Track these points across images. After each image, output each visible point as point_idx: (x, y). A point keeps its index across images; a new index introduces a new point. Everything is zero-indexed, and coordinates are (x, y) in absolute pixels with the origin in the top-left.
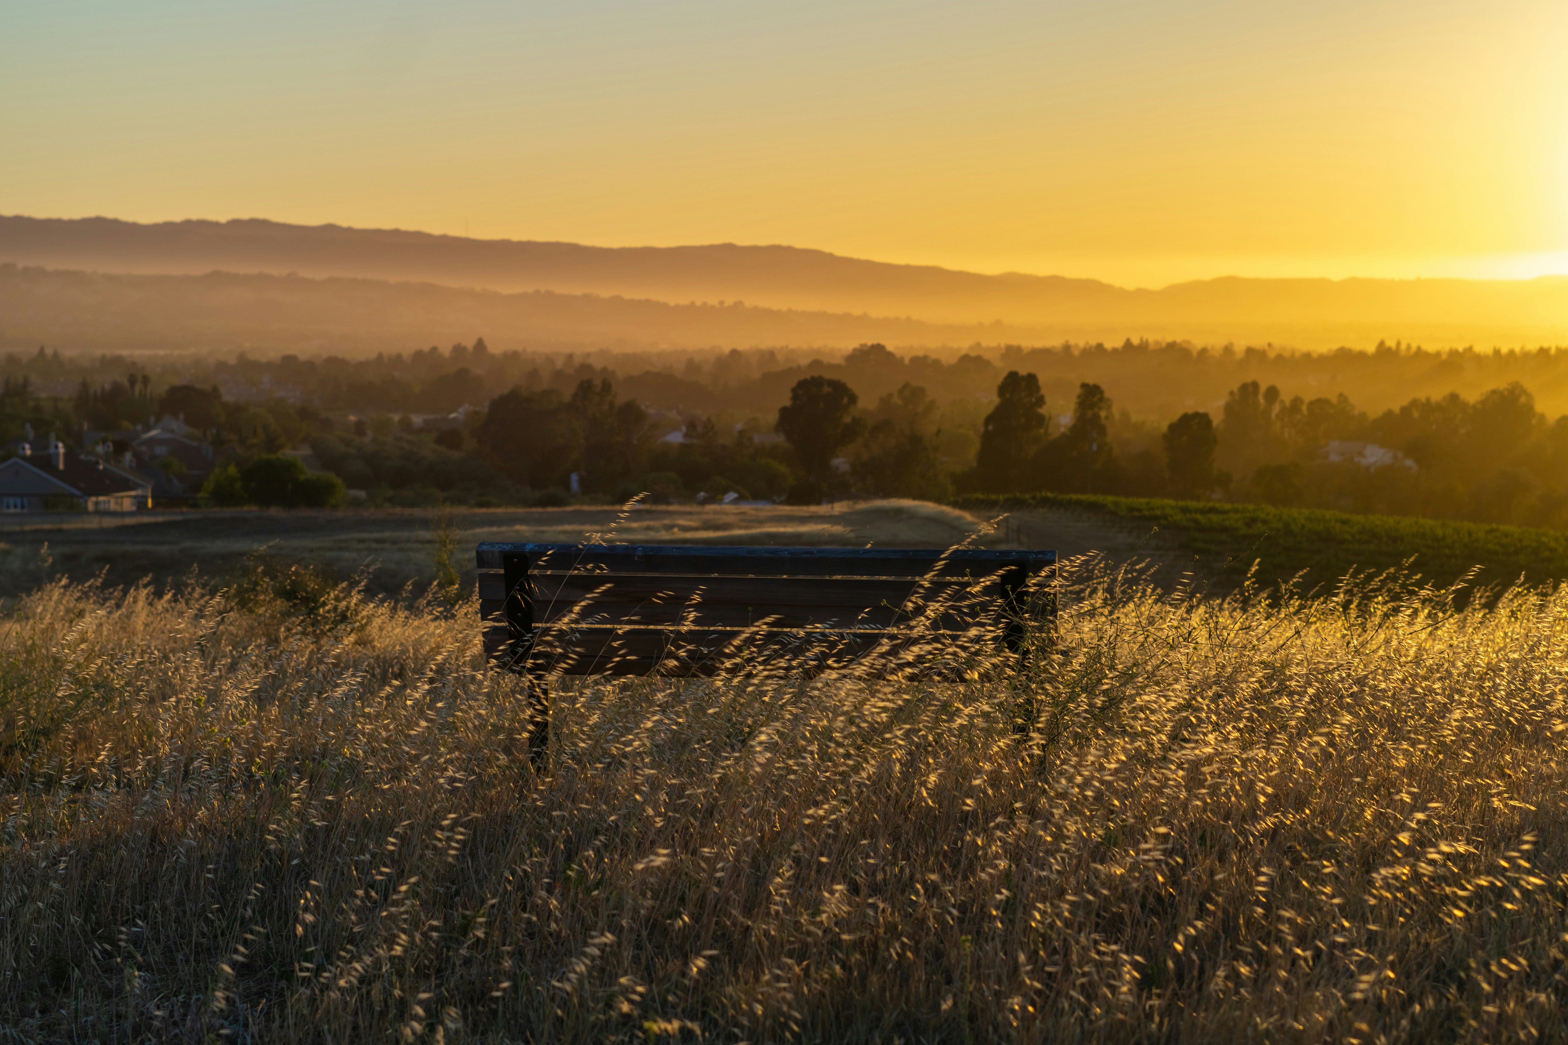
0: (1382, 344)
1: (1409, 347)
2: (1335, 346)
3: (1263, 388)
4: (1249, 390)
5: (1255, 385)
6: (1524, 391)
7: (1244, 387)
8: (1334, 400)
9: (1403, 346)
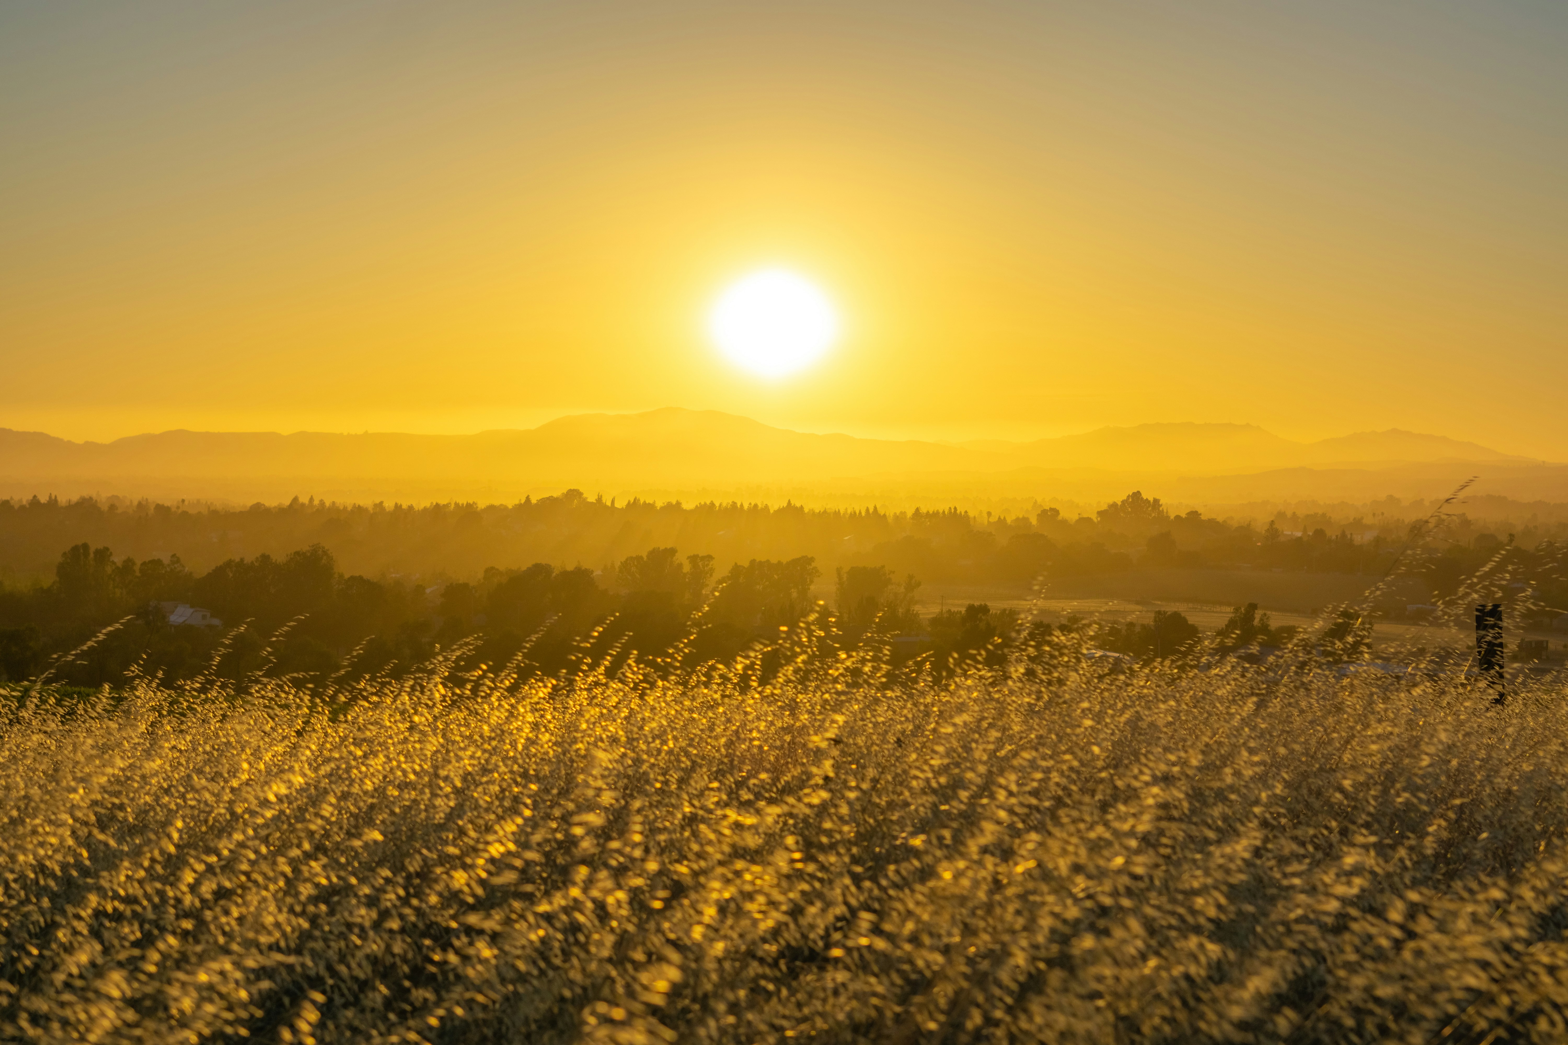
0: (296, 499)
1: (322, 502)
2: (250, 502)
3: (92, 550)
4: (78, 552)
5: (85, 546)
6: (325, 553)
7: (75, 549)
8: (166, 560)
9: (316, 502)
